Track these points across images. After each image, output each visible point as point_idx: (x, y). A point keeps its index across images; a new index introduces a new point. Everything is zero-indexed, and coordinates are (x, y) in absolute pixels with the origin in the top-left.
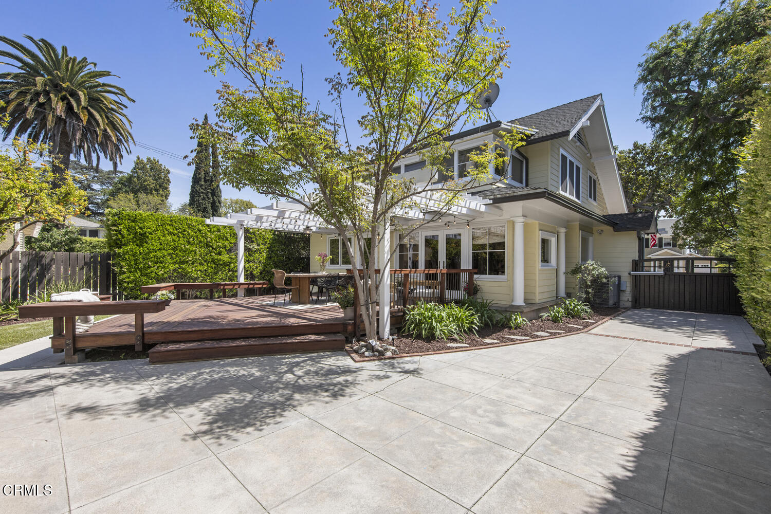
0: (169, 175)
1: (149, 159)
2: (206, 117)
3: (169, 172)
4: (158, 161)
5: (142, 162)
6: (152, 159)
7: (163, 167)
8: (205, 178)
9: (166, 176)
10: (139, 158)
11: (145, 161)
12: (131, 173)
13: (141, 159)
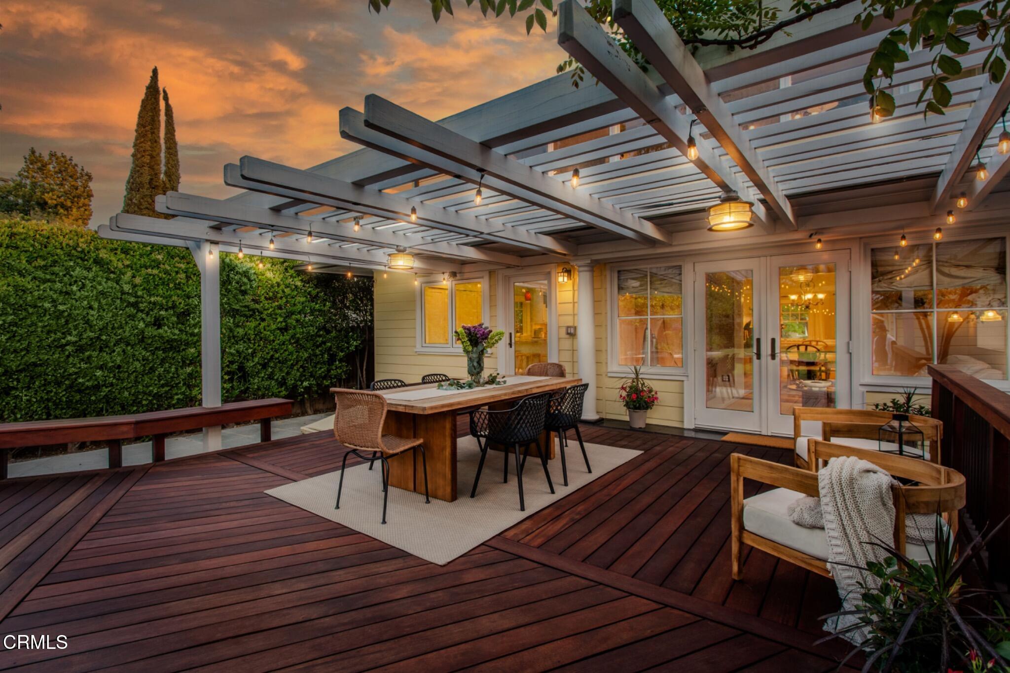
0: (90, 184)
1: (52, 155)
2: (155, 72)
3: (90, 178)
4: (70, 160)
5: (39, 159)
6: (59, 154)
7: (79, 169)
8: (150, 183)
9: (85, 187)
10: (33, 152)
11: (46, 158)
12: (18, 179)
13: (37, 154)
